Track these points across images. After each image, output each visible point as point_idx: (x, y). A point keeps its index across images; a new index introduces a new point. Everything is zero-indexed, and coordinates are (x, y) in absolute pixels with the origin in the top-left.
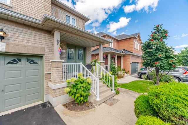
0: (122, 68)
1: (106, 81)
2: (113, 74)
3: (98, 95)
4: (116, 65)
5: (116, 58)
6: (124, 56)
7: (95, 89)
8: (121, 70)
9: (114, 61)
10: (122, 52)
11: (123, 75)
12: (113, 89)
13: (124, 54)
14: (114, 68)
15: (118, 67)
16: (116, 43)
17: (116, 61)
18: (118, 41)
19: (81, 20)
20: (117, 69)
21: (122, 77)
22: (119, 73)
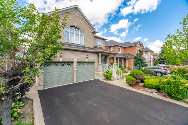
0: (127, 67)
1: (118, 72)
2: (121, 69)
3: (116, 77)
4: (123, 65)
5: (123, 60)
6: (128, 59)
7: (114, 75)
8: (126, 68)
9: (122, 62)
10: (127, 56)
11: (127, 71)
12: (121, 75)
13: (129, 57)
14: (122, 67)
15: (124, 66)
16: (123, 50)
17: (123, 62)
18: (124, 48)
19: (103, 41)
20: (123, 67)
21: (127, 72)
22: (125, 70)
